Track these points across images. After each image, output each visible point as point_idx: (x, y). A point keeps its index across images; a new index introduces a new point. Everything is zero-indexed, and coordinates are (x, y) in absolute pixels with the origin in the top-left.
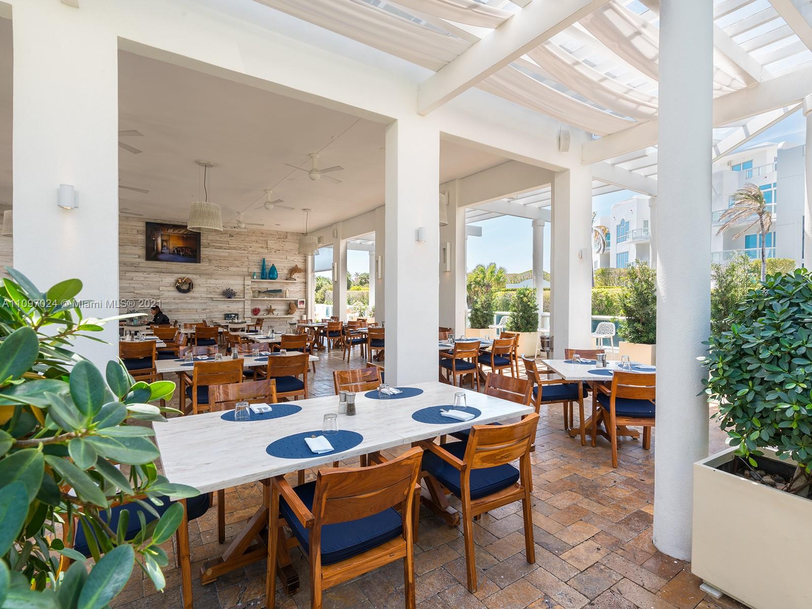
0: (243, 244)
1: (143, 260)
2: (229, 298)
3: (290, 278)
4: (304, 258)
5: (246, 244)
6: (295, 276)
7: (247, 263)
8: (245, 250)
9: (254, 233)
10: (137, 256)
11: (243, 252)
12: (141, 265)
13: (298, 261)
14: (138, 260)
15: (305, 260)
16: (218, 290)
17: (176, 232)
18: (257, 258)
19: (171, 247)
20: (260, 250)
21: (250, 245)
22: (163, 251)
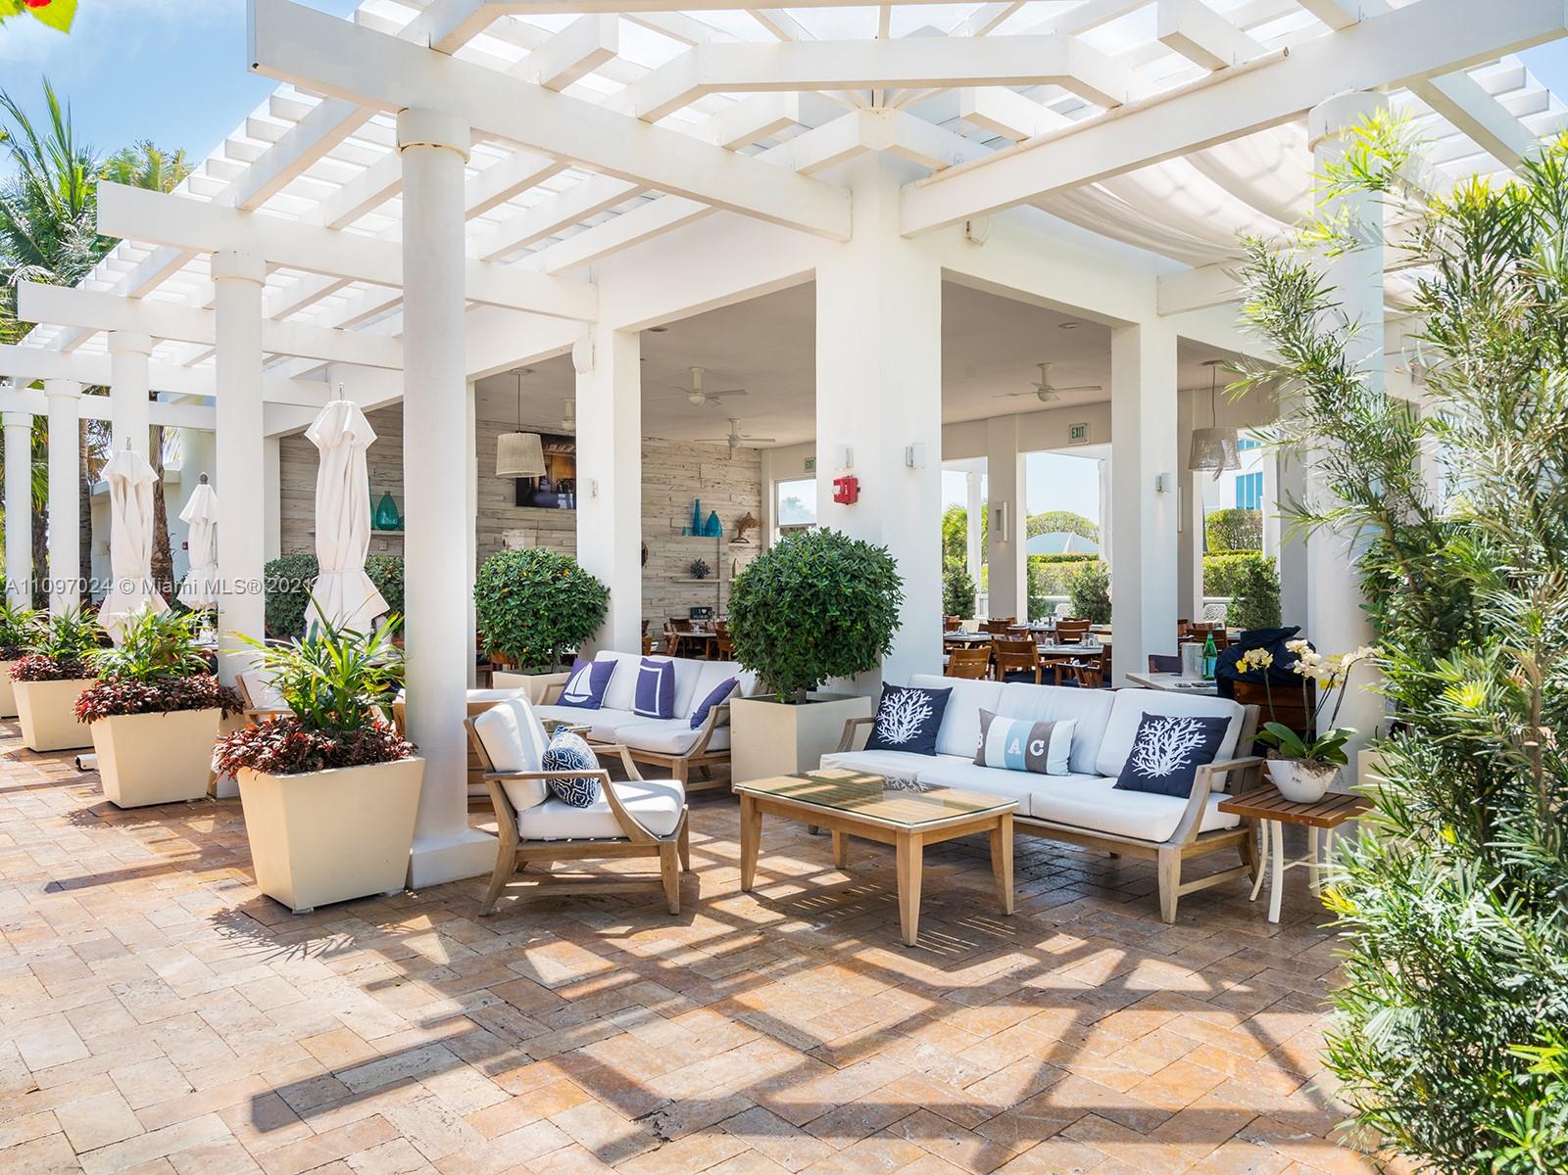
0: (664, 471)
1: (510, 506)
2: (700, 577)
3: (740, 538)
4: (758, 498)
5: (668, 472)
6: (748, 533)
7: (668, 510)
8: (664, 483)
9: (679, 448)
10: (502, 498)
11: (663, 487)
12: (508, 515)
13: (747, 505)
14: (503, 505)
15: (760, 502)
16: (680, 564)
17: (562, 449)
18: (683, 500)
19: (554, 480)
20: (689, 483)
21: (673, 473)
22: (542, 487)
